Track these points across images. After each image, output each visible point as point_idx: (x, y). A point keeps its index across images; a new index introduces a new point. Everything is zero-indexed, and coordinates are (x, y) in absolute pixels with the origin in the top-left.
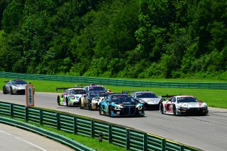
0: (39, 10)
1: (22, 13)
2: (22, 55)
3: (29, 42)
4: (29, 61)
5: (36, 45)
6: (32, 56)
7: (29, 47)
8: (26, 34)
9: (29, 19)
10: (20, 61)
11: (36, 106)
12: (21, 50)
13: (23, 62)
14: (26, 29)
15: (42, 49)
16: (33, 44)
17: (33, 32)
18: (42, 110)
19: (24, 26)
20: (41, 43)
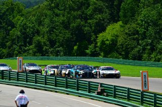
0: (154, 4)
1: (138, 6)
2: (138, 44)
3: (145, 32)
4: (144, 49)
5: (151, 35)
6: (147, 45)
7: (144, 36)
8: (142, 25)
9: (144, 12)
10: (137, 49)
11: (150, 90)
12: (137, 40)
13: (139, 51)
14: (142, 21)
15: (157, 38)
16: (148, 34)
17: (148, 23)
18: (155, 94)
19: (140, 18)
20: (155, 34)
